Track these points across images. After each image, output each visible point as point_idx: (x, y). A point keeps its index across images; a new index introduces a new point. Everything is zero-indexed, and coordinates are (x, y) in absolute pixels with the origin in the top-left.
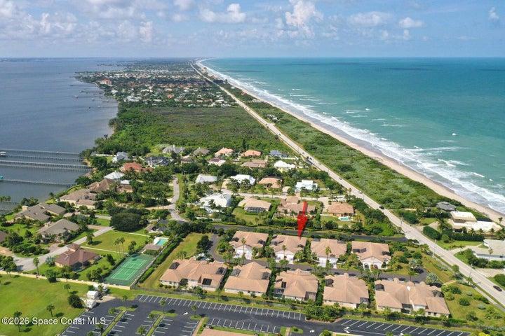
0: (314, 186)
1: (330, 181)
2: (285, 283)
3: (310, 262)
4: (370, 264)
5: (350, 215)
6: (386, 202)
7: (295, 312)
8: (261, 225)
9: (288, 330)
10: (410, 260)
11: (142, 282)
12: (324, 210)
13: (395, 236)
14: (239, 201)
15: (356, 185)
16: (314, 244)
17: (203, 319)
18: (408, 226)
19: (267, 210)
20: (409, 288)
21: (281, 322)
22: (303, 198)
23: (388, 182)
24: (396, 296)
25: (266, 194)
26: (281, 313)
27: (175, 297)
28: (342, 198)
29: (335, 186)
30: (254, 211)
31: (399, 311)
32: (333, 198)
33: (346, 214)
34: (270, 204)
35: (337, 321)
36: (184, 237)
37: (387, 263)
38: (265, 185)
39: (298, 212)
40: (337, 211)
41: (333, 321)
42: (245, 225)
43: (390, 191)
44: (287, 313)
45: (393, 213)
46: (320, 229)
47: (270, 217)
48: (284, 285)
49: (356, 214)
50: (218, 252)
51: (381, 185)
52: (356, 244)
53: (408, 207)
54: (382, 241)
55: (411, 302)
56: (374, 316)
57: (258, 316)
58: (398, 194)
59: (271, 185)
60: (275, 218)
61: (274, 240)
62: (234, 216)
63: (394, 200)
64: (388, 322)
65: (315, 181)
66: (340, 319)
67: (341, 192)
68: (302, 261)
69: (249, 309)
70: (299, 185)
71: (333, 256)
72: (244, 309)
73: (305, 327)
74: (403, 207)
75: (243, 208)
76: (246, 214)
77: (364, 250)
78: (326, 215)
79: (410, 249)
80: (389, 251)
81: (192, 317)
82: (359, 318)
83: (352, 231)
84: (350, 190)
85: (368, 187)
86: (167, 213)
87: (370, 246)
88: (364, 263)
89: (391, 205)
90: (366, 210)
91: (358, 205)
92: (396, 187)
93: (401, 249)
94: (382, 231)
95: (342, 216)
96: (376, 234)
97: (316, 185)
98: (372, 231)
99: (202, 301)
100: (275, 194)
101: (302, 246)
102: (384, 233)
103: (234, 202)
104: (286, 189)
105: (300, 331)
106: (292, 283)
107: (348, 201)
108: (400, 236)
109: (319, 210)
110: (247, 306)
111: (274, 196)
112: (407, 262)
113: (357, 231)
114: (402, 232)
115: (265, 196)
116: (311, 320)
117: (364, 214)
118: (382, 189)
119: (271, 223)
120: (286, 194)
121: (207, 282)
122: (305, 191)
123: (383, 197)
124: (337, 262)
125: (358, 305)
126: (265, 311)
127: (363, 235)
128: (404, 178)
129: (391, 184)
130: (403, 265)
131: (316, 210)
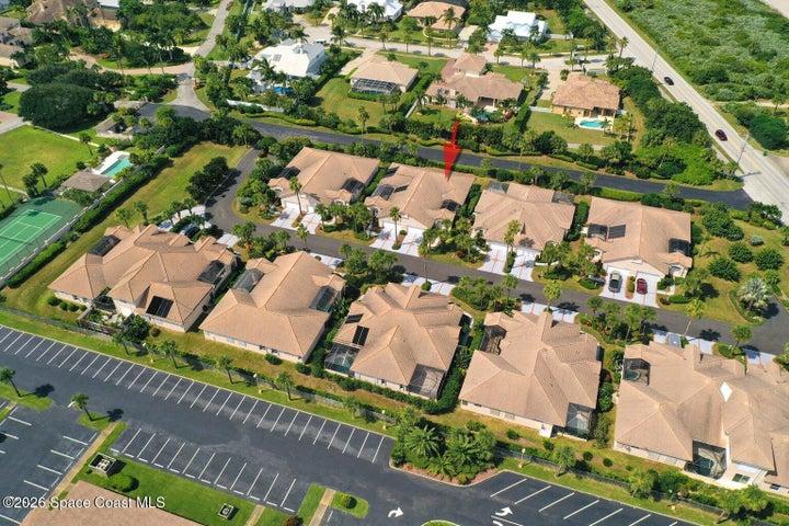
0: (535, 29)
1: (580, 16)
2: (367, 330)
3: (463, 254)
4: (626, 275)
5: (608, 112)
6: (708, 80)
7: (370, 430)
8: (371, 130)
9: (329, 497)
10: (747, 268)
11: (15, 285)
12: (546, 96)
13: (716, 186)
14: (347, 60)
15: (644, 28)
16: (488, 198)
17: (111, 428)
18: (759, 154)
19: (403, 89)
20: (726, 391)
21: (317, 462)
22: (502, 59)
23: (725, 23)
24: (681, 417)
25: (417, 42)
26: (330, 427)
27: (75, 342)
28: (598, 63)
29: (587, 31)
30: (369, 91)
31: (681, 464)
32: (574, 62)
33: (597, 111)
34: (414, 72)
35: (480, 479)
36: (178, 154)
37: (676, 274)
38: (422, 19)
39: (475, 100)
40: (576, 102)
41: (468, 481)
42: (335, 127)
43: (728, 49)
44: (345, 432)
45: (723, 111)
46: (517, 151)
47: (404, 109)
48: (361, 335)
49: (624, 112)
50: (238, 206)
51: (707, 31)
52: (602, 210)
53: (768, 97)
54: (675, 204)
55: (724, 441)
56: (599, 477)
57: (263, 431)
58: (746, 57)
59: (434, 20)
60: (413, 115)
61: (385, 181)
62: (318, 101)
63: (733, 76)
64: (636, 506)
65: (545, 13)
66: (492, 473)
67: (600, 47)
68: (444, 248)
69: (248, 404)
70: (500, 24)
71: (527, 243)
72: (234, 402)
73: (381, 492)
74: (753, 96)
75: (348, 81)
76: (349, 96)
77: (619, 231)
78: (545, 110)
79: (753, 232)
80: (687, 238)
81: (84, 420)
82: (551, 475)
83: (601, 164)
84: (624, 42)
85: (671, 35)
86: (167, 86)
87: (637, 216)
88: (610, 271)
89: (723, 90)
90: (651, 104)
91: (636, 84)
92: (743, 39)
93: (727, 231)
94: (683, 167)
95: (586, 113)
96: (666, 176)
97: (542, 25)
98: (653, 168)
99: (134, 362)
100: (438, 45)
101: (451, 206)
102: (688, 173)
103: (331, 65)
104: (468, 32)
105: (363, 509)
106: (383, 332)
107: (611, 73)
108: (730, 186)
109: (532, 95)
110: (245, 394)
111: (435, 51)
112: (736, 277)
113: (614, 165)
114: (738, 174)
115: (413, 48)
116: (404, 469)
117: (646, 112)
118: (706, 43)
119: (400, 127)
120: (467, 46)
121: (160, 306)
122: (511, 41)
123: (706, 65)
124: (538, 260)
125: (555, 430)
126: (288, 415)
127: (629, 175)
128: (769, 15)
129: (731, 28)
130: (720, 284)
131: (524, 94)
